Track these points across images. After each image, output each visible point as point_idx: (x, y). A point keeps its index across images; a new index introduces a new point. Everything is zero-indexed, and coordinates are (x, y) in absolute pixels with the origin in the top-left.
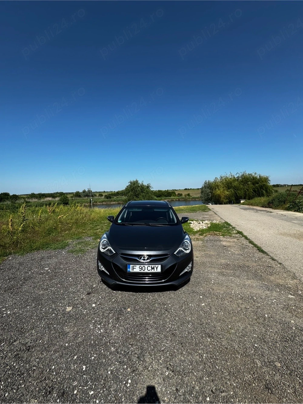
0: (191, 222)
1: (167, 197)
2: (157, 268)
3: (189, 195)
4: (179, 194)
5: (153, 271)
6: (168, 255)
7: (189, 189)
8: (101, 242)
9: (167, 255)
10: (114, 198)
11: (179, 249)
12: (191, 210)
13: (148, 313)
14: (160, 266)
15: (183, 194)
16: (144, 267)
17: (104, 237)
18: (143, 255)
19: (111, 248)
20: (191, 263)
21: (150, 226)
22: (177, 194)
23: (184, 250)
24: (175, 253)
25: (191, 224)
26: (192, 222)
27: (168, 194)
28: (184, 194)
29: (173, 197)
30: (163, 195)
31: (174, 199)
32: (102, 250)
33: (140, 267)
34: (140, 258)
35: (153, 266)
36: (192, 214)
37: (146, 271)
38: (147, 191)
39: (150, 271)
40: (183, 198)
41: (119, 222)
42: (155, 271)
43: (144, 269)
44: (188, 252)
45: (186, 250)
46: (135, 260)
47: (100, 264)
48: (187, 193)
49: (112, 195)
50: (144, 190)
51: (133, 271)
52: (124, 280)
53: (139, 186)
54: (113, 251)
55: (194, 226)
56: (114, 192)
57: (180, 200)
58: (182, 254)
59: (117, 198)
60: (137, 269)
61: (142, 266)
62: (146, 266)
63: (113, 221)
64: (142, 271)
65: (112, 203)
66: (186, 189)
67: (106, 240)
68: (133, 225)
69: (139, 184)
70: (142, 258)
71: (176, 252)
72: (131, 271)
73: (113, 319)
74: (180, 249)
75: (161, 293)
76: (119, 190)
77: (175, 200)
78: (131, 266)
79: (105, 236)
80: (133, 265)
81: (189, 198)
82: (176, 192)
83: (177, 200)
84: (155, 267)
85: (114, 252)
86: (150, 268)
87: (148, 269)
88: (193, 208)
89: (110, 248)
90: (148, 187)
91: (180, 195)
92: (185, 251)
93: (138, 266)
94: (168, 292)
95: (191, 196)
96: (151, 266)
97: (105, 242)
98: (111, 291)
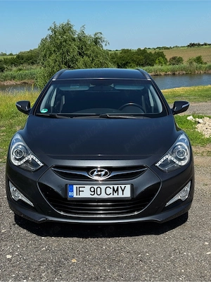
0: (197, 119)
1: (143, 65)
2: (123, 191)
3: (199, 60)
4: (174, 58)
5: (116, 195)
6: (145, 167)
7: (199, 45)
8: (13, 148)
9: (142, 167)
10: (11, 70)
11: (164, 158)
12: (200, 96)
13: (108, 264)
14: (128, 187)
15: (185, 59)
16: (99, 189)
17: (17, 139)
18: (97, 168)
19: (34, 158)
20: (189, 184)
21: (108, 118)
22: (168, 60)
23: (175, 160)
24: (157, 165)
25: (199, 125)
26: (200, 120)
27: (145, 58)
28: (187, 57)
29: (160, 67)
30: (134, 61)
31: (162, 70)
32: (16, 163)
33: (92, 190)
34: (92, 173)
35: (116, 187)
36: (204, 103)
37: (104, 196)
38: (93, 52)
39: (111, 196)
40: (184, 69)
41: (43, 111)
42: (120, 195)
43: (99, 193)
44: (183, 164)
45: (180, 160)
46: (82, 176)
47: (13, 188)
48: (194, 54)
49: (6, 62)
50: (87, 49)
51: (78, 196)
52: (62, 213)
53: (74, 40)
54: (39, 162)
55: (204, 128)
56: (11, 54)
57: (177, 73)
58: (170, 166)
59: (20, 70)
60: (85, 192)
61: (96, 187)
62: (103, 187)
63: (29, 111)
64: (96, 196)
65: (8, 84)
66: (192, 45)
67: (22, 144)
68: (72, 116)
69: (73, 33)
70: (95, 173)
71: (160, 163)
72: (75, 196)
73: (48, 273)
74: (169, 157)
75: (131, 239)
76: (23, 51)
77: (162, 73)
78: (75, 187)
79: (18, 137)
80: (78, 186)
81: (200, 68)
82: (165, 52)
83: (169, 73)
84: (120, 189)
85: (41, 165)
86: (109, 191)
87: (106, 192)
88: (207, 91)
89: (31, 157)
90: (96, 41)
91: (177, 60)
92: (177, 162)
93: (88, 187)
94: (145, 237)
95: (206, 63)
96: (111, 186)
97: (20, 146)
98: (37, 237)
